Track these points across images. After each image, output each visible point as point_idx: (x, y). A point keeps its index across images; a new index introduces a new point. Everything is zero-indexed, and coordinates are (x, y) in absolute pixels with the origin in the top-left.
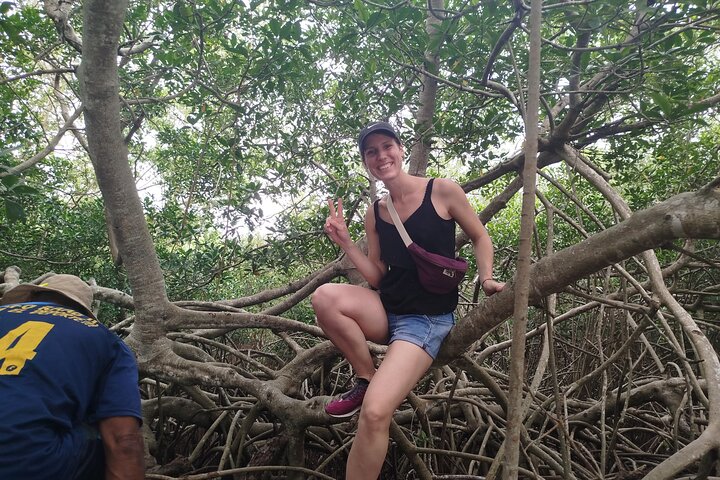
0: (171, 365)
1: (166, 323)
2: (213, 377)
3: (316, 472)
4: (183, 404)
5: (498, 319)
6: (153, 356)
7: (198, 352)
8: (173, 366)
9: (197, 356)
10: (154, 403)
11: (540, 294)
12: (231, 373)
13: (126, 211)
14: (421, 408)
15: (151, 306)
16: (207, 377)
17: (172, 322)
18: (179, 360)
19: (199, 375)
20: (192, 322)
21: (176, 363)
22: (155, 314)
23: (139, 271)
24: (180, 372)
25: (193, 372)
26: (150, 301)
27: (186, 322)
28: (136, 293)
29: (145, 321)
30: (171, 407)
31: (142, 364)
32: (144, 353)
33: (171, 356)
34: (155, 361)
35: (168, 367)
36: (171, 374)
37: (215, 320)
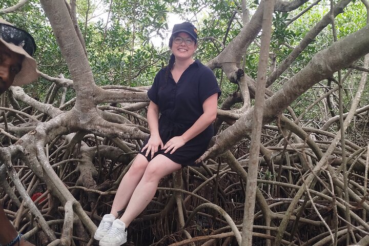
0: (99, 125)
1: (95, 99)
2: (125, 133)
3: (193, 193)
4: (112, 150)
5: (302, 90)
6: (89, 119)
7: (120, 118)
8: (101, 126)
9: (119, 120)
10: (95, 149)
11: (331, 70)
12: (136, 130)
13: (62, 26)
14: (268, 156)
15: (84, 88)
16: (121, 133)
17: (99, 98)
18: (104, 122)
19: (117, 131)
20: (111, 98)
21: (103, 124)
22: (87, 93)
23: (75, 66)
24: (106, 130)
25: (113, 130)
26: (84, 85)
27: (108, 99)
28: (75, 80)
29: (82, 98)
30: (105, 152)
31: (82, 125)
32: (84, 118)
33: (99, 120)
34: (90, 122)
35: (98, 127)
36: (100, 131)
37: (126, 96)
